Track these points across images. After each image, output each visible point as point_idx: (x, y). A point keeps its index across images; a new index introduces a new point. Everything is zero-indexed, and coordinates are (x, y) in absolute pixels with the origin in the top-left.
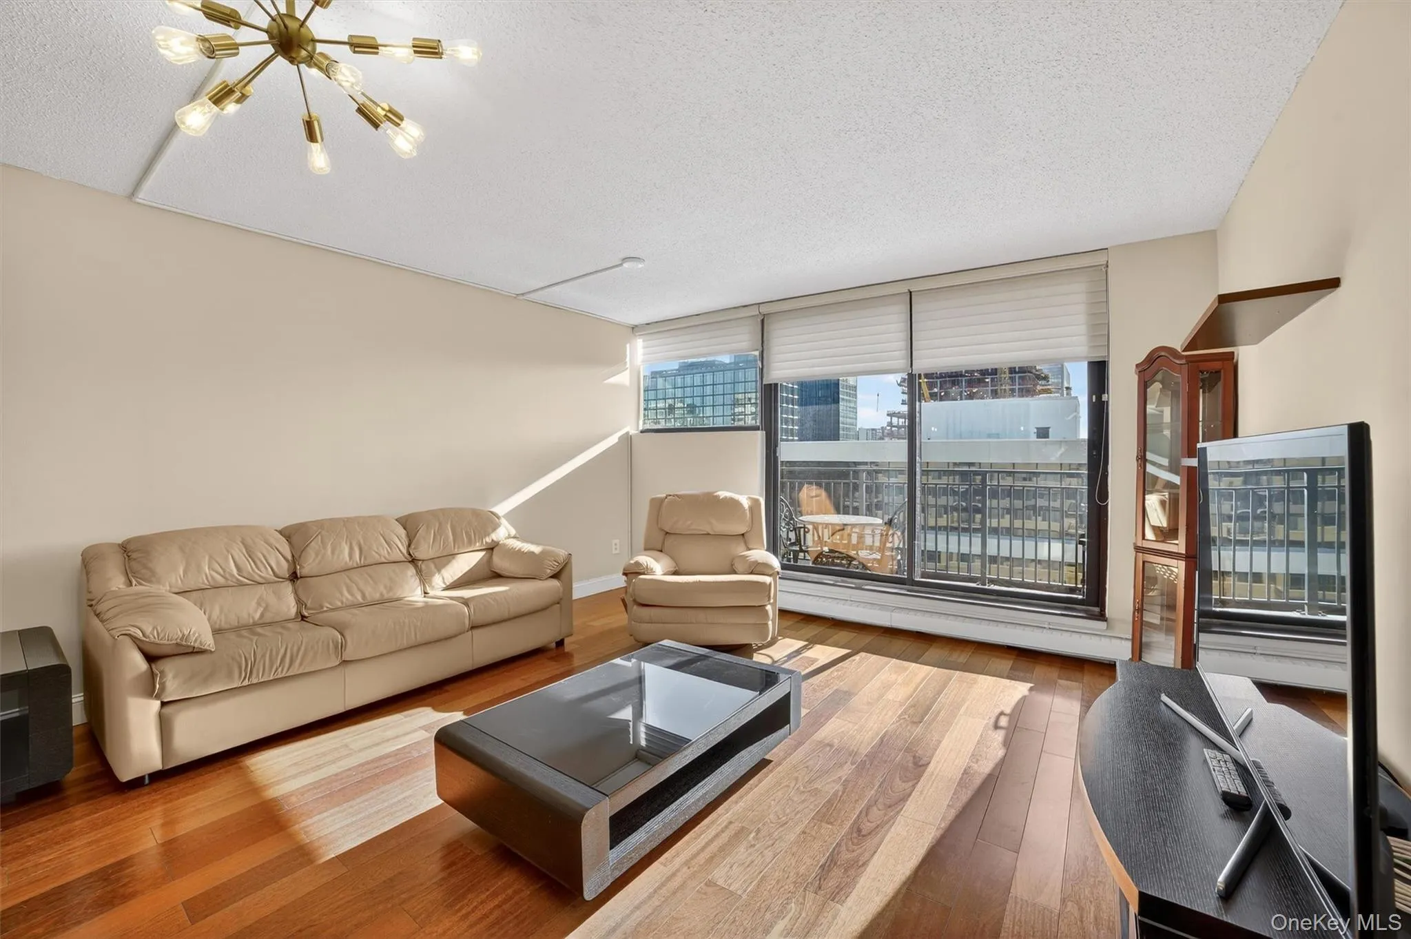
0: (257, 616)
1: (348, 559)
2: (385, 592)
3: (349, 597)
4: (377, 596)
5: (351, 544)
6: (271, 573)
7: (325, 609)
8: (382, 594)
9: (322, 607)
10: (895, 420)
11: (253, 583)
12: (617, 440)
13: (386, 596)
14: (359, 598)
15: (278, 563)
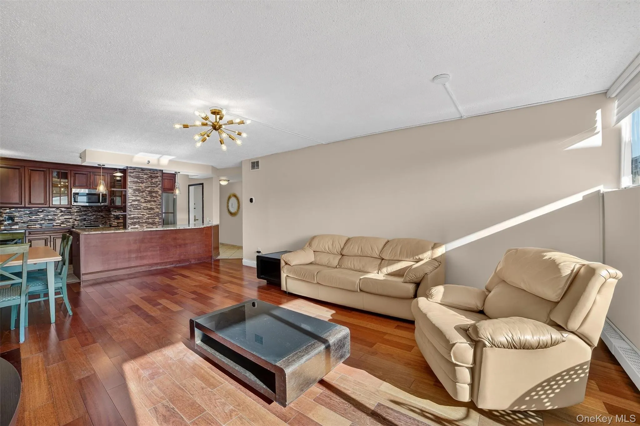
0: (326, 263)
1: (356, 251)
2: (361, 268)
3: (349, 265)
4: (359, 268)
5: (359, 247)
6: (336, 251)
7: (342, 267)
8: (360, 268)
9: (341, 267)
11: (331, 253)
12: (581, 199)
13: (362, 269)
14: (353, 266)
15: (339, 248)
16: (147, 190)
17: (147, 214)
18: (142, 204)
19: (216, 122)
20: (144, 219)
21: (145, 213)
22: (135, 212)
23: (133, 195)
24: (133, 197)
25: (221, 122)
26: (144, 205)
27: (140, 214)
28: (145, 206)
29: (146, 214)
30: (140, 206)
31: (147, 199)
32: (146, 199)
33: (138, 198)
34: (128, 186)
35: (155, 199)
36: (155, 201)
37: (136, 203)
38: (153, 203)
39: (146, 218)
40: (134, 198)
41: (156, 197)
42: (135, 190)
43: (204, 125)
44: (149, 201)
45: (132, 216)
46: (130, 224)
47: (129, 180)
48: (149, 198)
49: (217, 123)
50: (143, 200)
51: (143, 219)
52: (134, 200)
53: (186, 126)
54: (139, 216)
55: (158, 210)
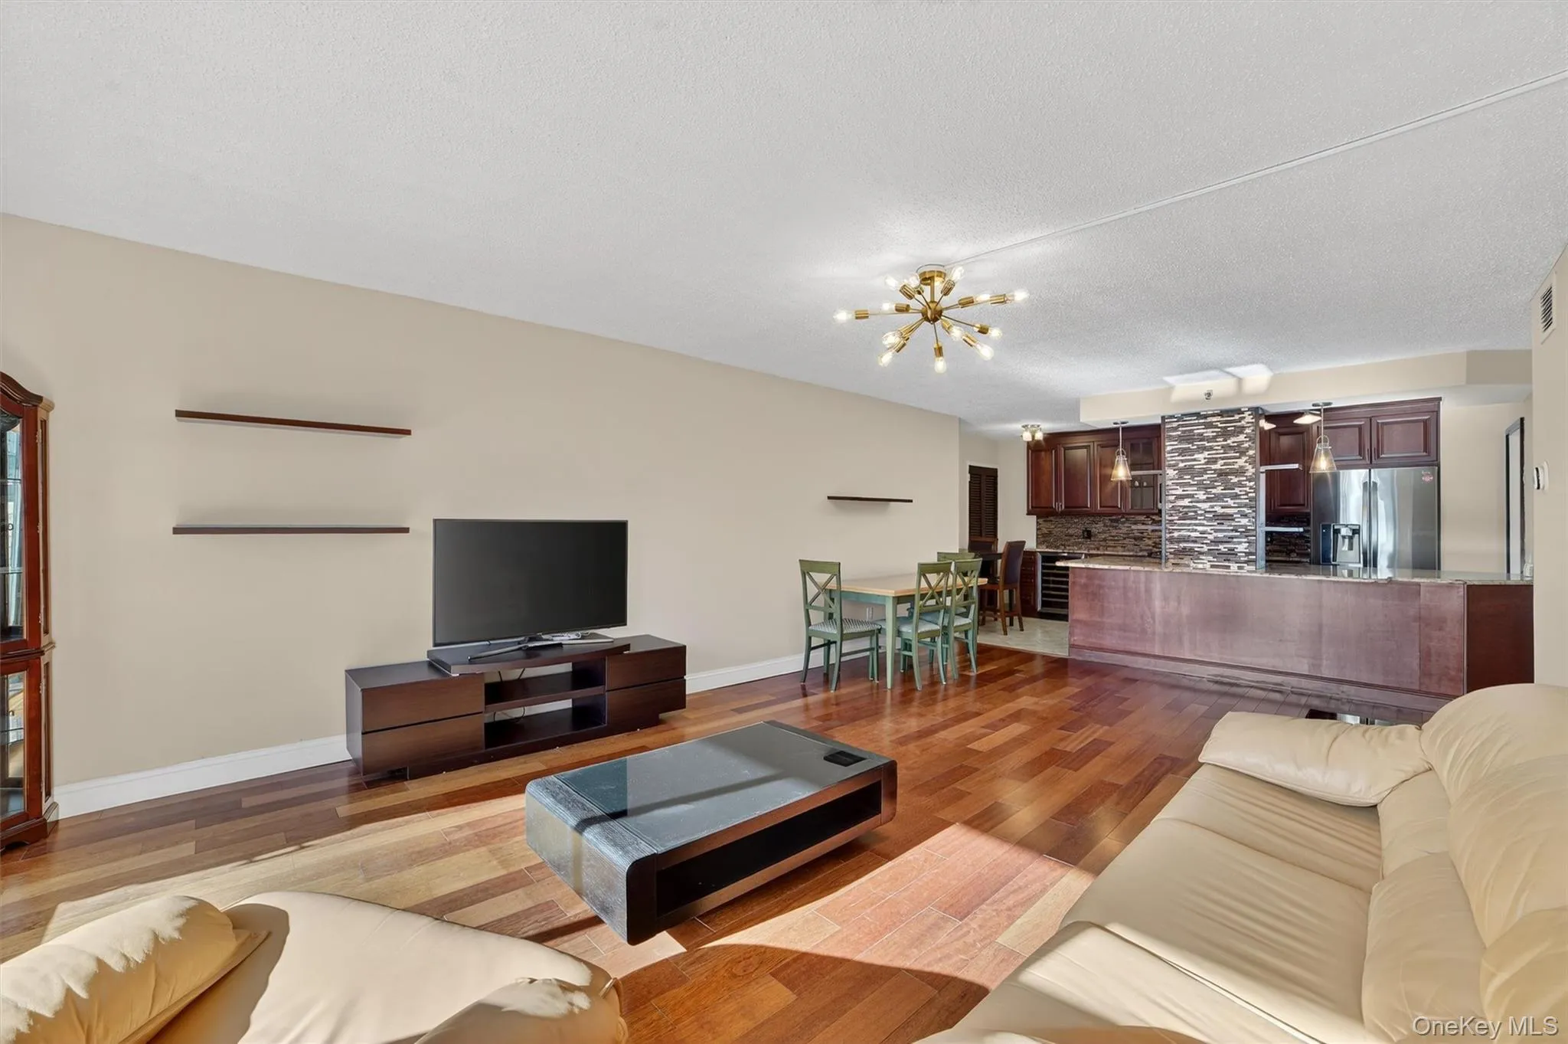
16: (1213, 467)
17: (1212, 531)
18: (1198, 505)
19: (932, 301)
20: (1206, 543)
21: (1208, 529)
22: (1182, 525)
23: (1177, 484)
24: (1178, 487)
25: (946, 301)
26: (1206, 506)
27: (1196, 531)
28: (1208, 510)
29: (1209, 531)
30: (1194, 509)
31: (1214, 491)
32: (1210, 493)
33: (1190, 490)
34: (1167, 463)
35: (1237, 490)
36: (1236, 496)
37: (1186, 502)
38: (1231, 502)
39: (1211, 542)
40: (1180, 492)
41: (1240, 485)
42: (1182, 472)
43: (902, 310)
44: (1218, 498)
45: (1176, 534)
46: (1171, 553)
47: (1169, 448)
48: (1218, 490)
49: (935, 305)
50: (1201, 495)
51: (1203, 544)
52: (1181, 495)
53: (861, 316)
54: (1193, 534)
55: (1244, 521)
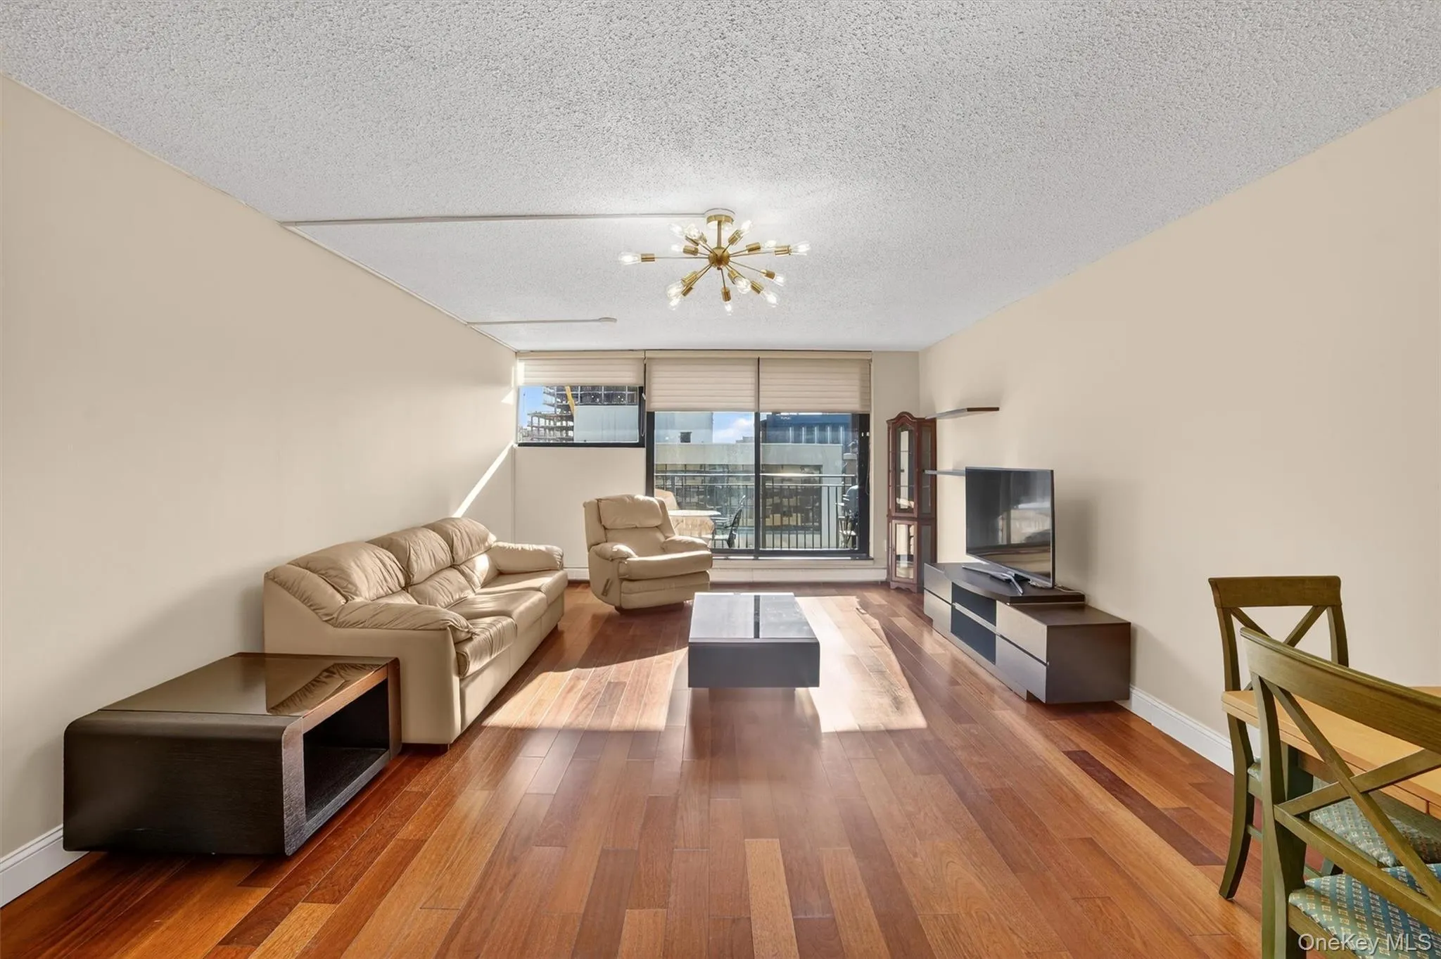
6: (397, 582)
10: (535, 420)
14: (451, 599)
15: (399, 573)
19: (719, 247)
49: (722, 251)
